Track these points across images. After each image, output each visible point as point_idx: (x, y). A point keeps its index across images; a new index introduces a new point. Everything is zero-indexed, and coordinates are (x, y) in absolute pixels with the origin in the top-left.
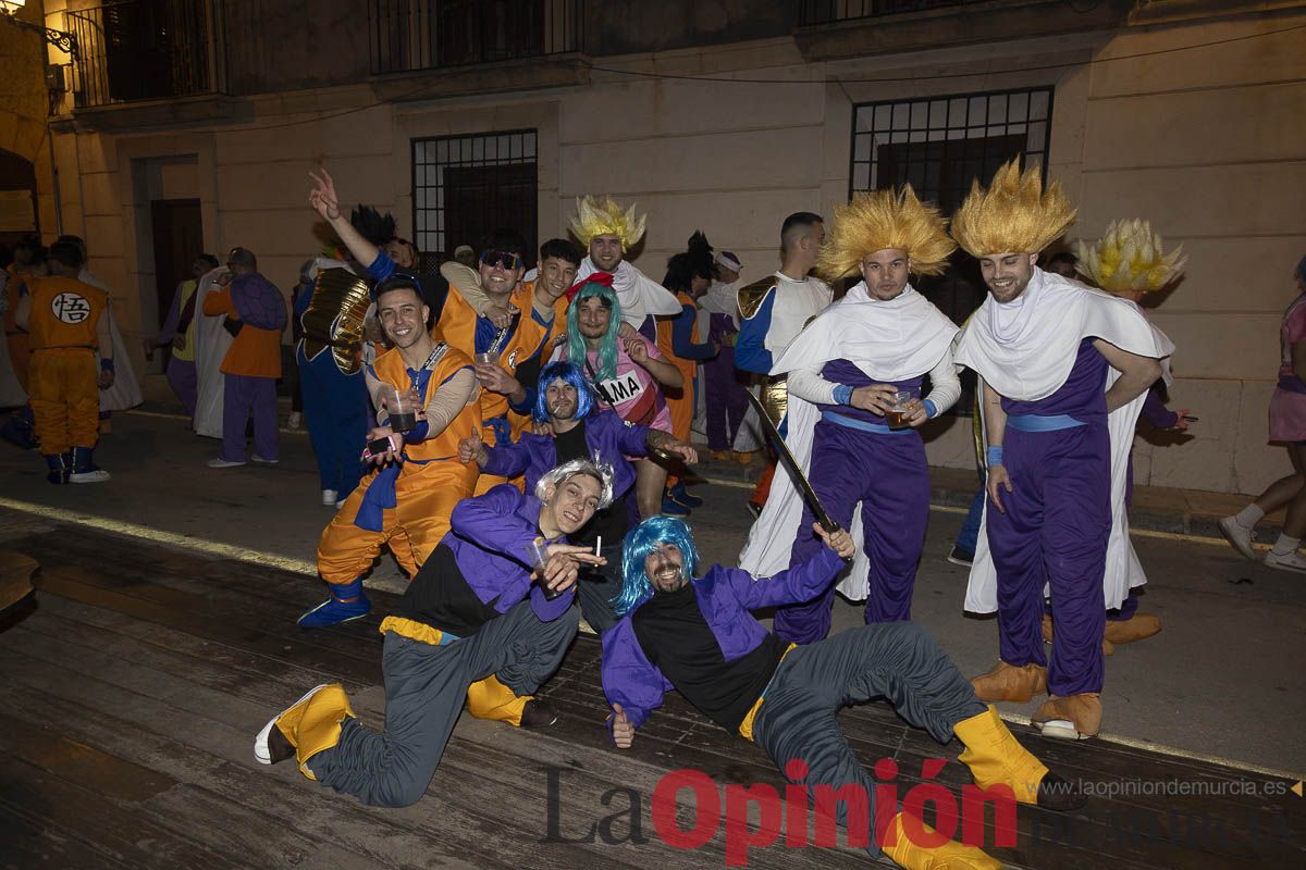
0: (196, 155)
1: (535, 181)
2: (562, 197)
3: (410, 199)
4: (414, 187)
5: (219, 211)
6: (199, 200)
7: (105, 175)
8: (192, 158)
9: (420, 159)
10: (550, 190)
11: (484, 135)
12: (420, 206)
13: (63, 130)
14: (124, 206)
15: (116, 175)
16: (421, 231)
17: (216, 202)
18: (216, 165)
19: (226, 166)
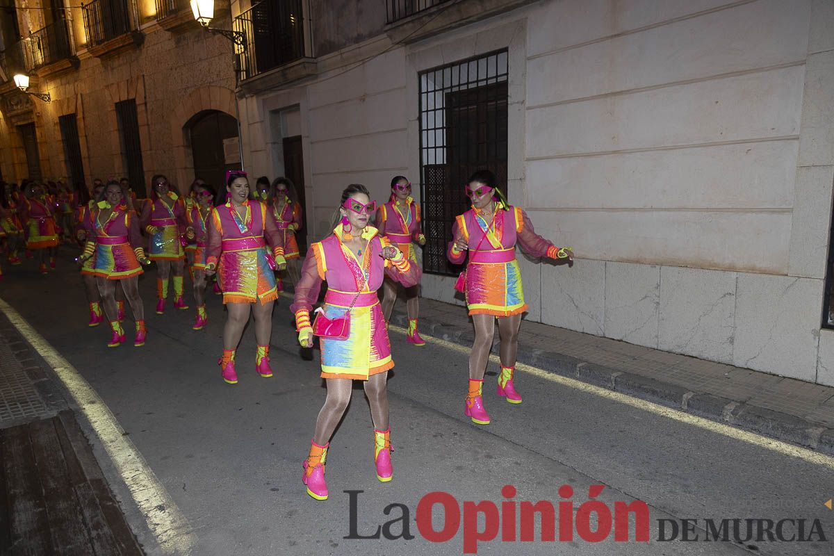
0: (298, 105)
1: (506, 96)
2: (529, 108)
3: (417, 122)
4: (420, 112)
5: (312, 143)
6: (301, 136)
7: (259, 124)
8: (296, 107)
9: (424, 90)
10: (518, 103)
11: (468, 61)
12: (424, 127)
13: (242, 97)
14: (267, 144)
15: (263, 123)
16: (425, 148)
17: (309, 136)
18: (308, 110)
19: (314, 110)
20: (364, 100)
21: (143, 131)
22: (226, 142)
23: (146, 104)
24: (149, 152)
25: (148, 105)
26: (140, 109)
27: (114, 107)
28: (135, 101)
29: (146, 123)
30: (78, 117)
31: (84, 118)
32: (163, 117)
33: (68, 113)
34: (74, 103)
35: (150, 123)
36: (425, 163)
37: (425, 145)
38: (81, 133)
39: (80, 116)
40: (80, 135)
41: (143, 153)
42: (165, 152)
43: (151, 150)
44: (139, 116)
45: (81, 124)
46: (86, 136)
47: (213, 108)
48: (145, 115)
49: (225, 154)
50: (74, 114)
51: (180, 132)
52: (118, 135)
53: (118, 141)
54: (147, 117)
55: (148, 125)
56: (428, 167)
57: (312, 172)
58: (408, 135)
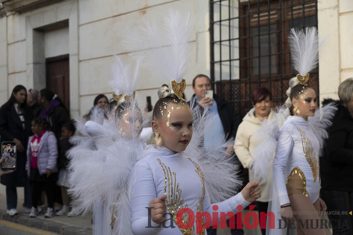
0: (66, 22)
5: (80, 62)
6: (68, 55)
7: (20, 43)
8: (64, 25)
12: (217, 38)
13: (2, 15)
14: (28, 64)
15: (25, 42)
16: (217, 62)
17: (78, 54)
18: (79, 26)
19: (85, 26)
20: (144, 12)
36: (217, 78)
37: (217, 58)
56: (221, 84)
57: (79, 93)
58: (197, 49)
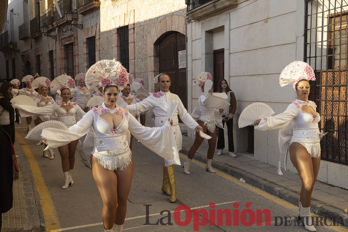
0: (223, 27)
3: (303, 38)
4: (306, 30)
5: (230, 53)
6: (224, 48)
7: (198, 40)
8: (221, 29)
9: (309, 13)
12: (308, 41)
13: (189, 22)
14: (202, 54)
15: (201, 40)
16: (308, 58)
17: (229, 49)
18: (230, 30)
19: (233, 30)
20: (267, 22)
21: (131, 46)
22: (180, 53)
23: (134, 28)
24: (133, 60)
25: (135, 29)
26: (131, 32)
27: (116, 31)
28: (128, 27)
29: (133, 42)
30: (96, 38)
31: (99, 39)
32: (143, 37)
33: (91, 36)
34: (95, 29)
35: (135, 41)
37: (308, 56)
38: (97, 49)
39: (97, 37)
40: (96, 49)
41: (129, 61)
42: (142, 60)
43: (134, 59)
44: (130, 37)
45: (97, 43)
46: (99, 50)
47: (173, 30)
48: (133, 35)
49: (179, 61)
50: (94, 36)
51: (152, 46)
52: (117, 49)
53: (117, 53)
54: (134, 37)
55: (134, 42)
57: (229, 75)
58: (296, 48)
